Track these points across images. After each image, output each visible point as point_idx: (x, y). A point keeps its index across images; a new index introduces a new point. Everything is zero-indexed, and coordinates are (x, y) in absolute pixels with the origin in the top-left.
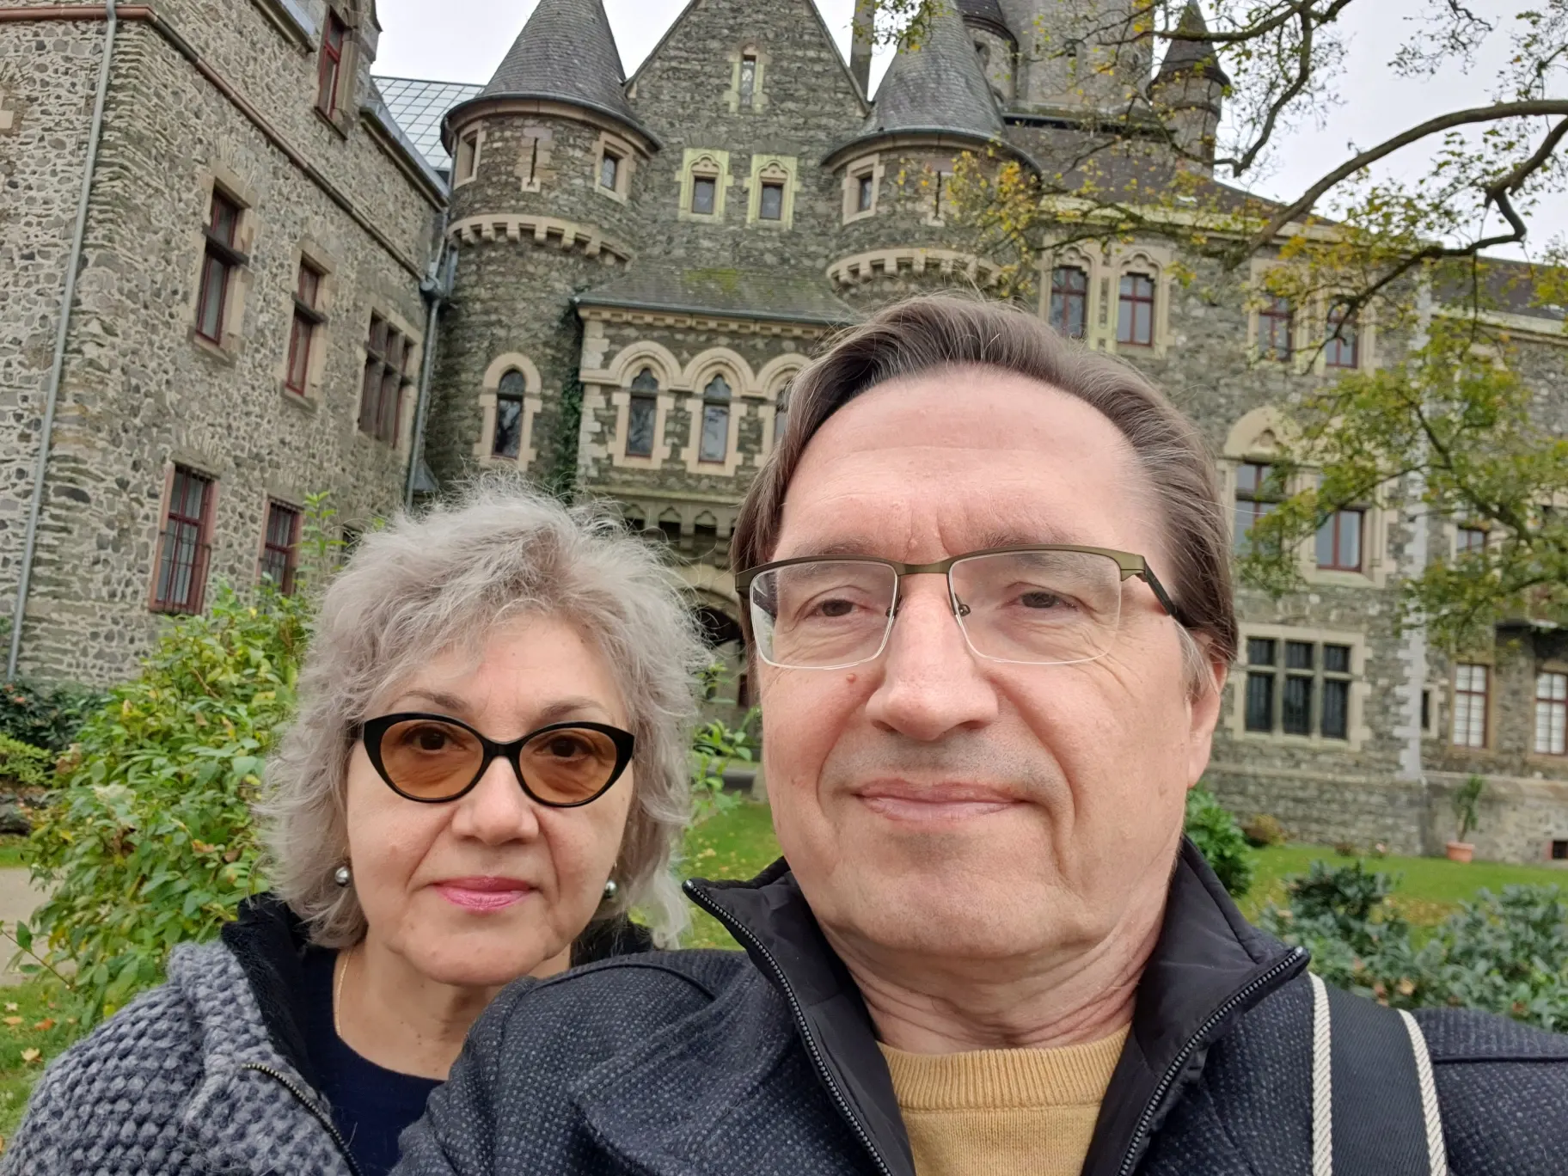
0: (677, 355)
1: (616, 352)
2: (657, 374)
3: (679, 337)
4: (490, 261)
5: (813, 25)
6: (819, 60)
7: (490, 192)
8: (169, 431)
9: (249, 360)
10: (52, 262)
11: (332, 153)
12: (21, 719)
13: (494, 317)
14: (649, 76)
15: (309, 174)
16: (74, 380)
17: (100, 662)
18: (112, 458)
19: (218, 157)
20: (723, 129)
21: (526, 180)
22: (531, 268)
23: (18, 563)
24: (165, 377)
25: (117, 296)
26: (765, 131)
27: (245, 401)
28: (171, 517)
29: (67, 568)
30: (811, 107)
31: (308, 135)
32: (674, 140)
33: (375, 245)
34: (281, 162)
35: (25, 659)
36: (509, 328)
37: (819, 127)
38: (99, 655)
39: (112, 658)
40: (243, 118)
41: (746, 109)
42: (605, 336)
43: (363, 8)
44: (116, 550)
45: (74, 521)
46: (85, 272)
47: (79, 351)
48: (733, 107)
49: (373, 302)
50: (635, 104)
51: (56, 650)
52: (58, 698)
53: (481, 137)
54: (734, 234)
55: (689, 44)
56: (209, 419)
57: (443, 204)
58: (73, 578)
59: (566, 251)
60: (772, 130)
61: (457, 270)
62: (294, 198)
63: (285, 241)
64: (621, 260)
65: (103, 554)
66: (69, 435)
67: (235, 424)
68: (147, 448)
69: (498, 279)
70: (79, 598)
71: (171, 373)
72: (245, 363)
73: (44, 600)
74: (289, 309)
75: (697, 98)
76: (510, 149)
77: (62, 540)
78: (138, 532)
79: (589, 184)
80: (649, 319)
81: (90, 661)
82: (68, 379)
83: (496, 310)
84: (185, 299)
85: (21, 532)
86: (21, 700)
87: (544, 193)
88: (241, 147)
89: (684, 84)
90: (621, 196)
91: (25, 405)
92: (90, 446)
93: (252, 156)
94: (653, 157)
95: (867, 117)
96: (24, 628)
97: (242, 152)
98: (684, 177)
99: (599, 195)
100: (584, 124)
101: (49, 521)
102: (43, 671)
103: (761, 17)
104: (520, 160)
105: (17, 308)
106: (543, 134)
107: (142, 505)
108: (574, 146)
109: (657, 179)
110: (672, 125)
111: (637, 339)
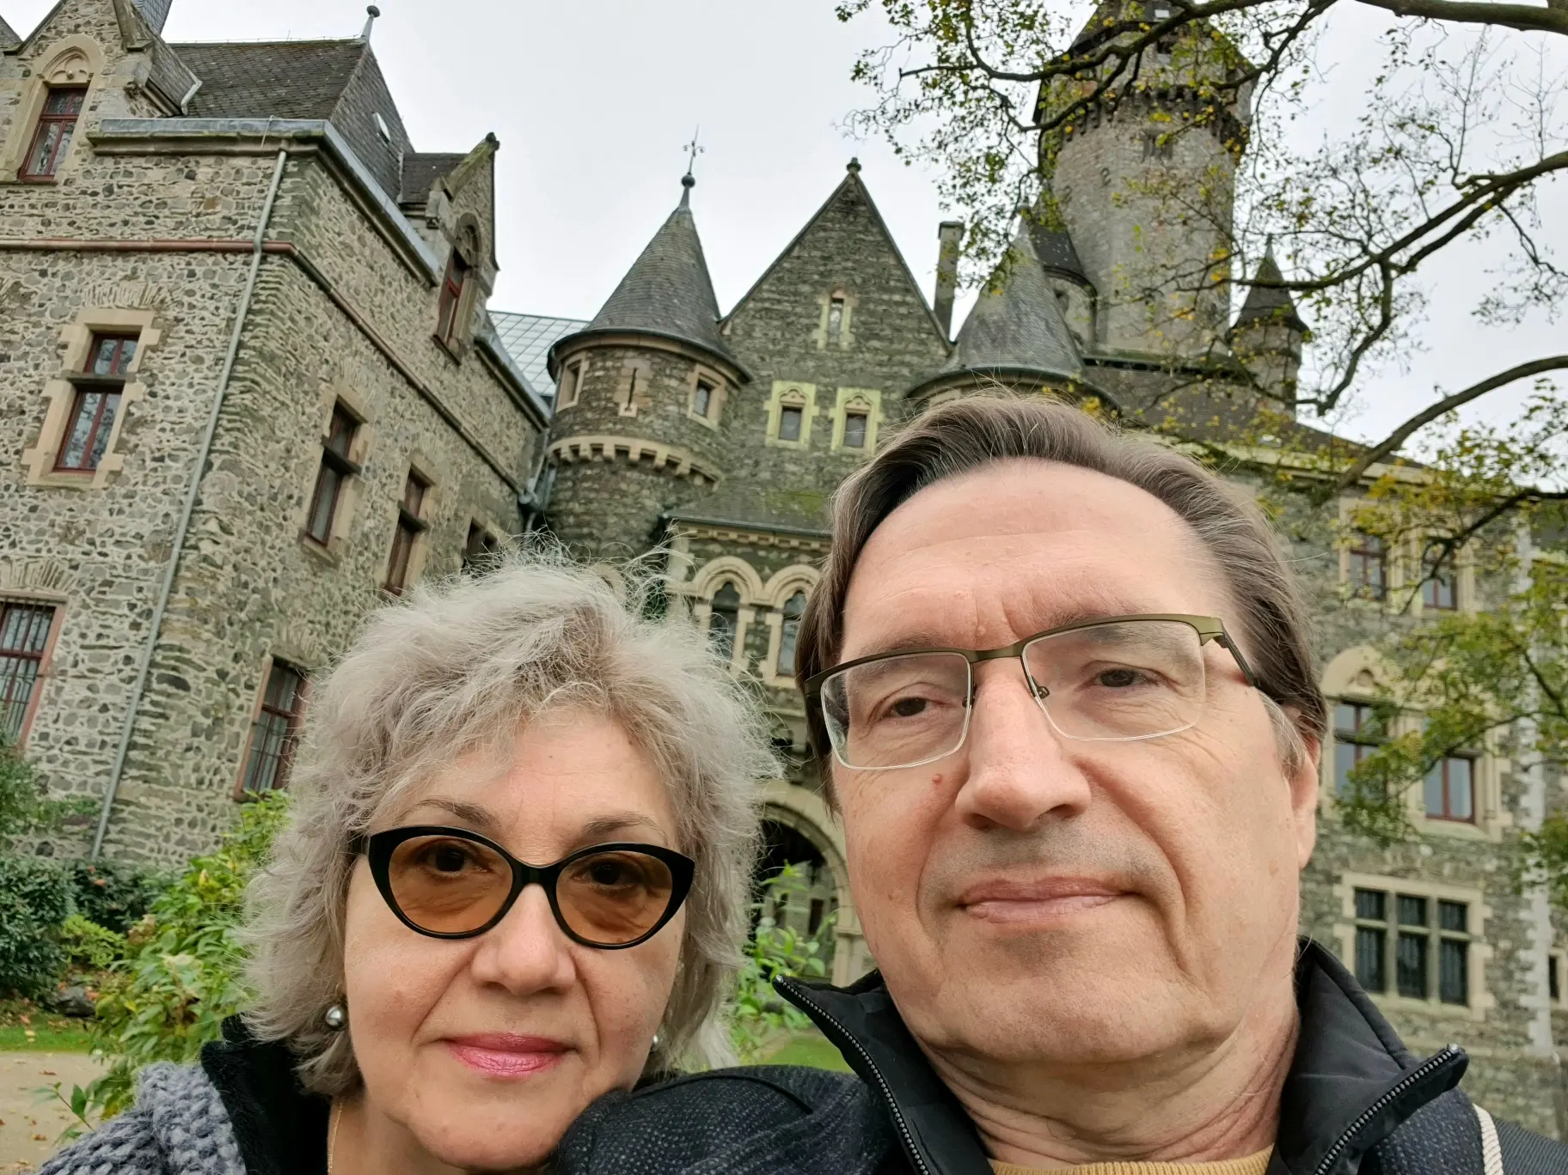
0: (759, 571)
1: (699, 567)
2: (740, 588)
3: (762, 553)
4: (586, 478)
5: (898, 272)
6: (903, 303)
7: (589, 415)
8: (271, 626)
9: (352, 562)
10: (180, 465)
11: (446, 376)
12: (98, 901)
13: (585, 530)
14: (742, 316)
15: (423, 394)
16: (188, 575)
17: (180, 849)
18: (215, 649)
19: (342, 376)
20: (811, 364)
21: (623, 405)
22: (623, 486)
23: (115, 746)
24: (273, 575)
25: (237, 498)
26: (850, 367)
27: (345, 601)
28: (264, 708)
29: (160, 753)
30: (896, 346)
31: (426, 360)
32: (764, 373)
33: (479, 460)
34: (399, 383)
35: (110, 841)
36: (599, 541)
37: (902, 363)
38: (181, 842)
39: (193, 845)
40: (368, 342)
41: (833, 346)
42: (690, 551)
43: (484, 249)
44: (208, 738)
45: (172, 708)
46: (210, 475)
47: (196, 548)
48: (821, 344)
49: (472, 513)
50: (729, 339)
51: (140, 834)
52: (136, 882)
53: (584, 366)
54: (818, 460)
55: (783, 288)
56: (310, 616)
57: (545, 425)
58: (165, 764)
59: (658, 471)
60: (857, 365)
61: (554, 485)
62: (408, 415)
63: (397, 454)
64: (709, 480)
65: (196, 742)
66: (177, 625)
67: (333, 622)
68: (249, 641)
69: (592, 495)
70: (167, 783)
71: (279, 571)
72: (348, 565)
73: (135, 783)
74: (394, 516)
75: (788, 336)
76: (610, 378)
77: (159, 726)
78: (231, 722)
79: (683, 411)
80: (733, 536)
81: (171, 846)
82: (183, 573)
83: (588, 524)
84: (299, 503)
85: (120, 716)
86: (100, 882)
87: (640, 418)
88: (364, 368)
89: (776, 323)
90: (712, 422)
91: (140, 596)
92: (196, 637)
93: (373, 377)
94: (744, 389)
95: (949, 355)
96: (113, 810)
97: (364, 373)
98: (772, 407)
99: (691, 421)
100: (680, 356)
101: (148, 707)
102: (125, 854)
103: (849, 264)
104: (620, 387)
105: (144, 506)
106: (640, 365)
107: (238, 695)
108: (670, 376)
109: (747, 408)
110: (763, 359)
111: (721, 555)
